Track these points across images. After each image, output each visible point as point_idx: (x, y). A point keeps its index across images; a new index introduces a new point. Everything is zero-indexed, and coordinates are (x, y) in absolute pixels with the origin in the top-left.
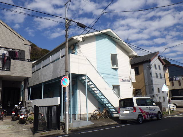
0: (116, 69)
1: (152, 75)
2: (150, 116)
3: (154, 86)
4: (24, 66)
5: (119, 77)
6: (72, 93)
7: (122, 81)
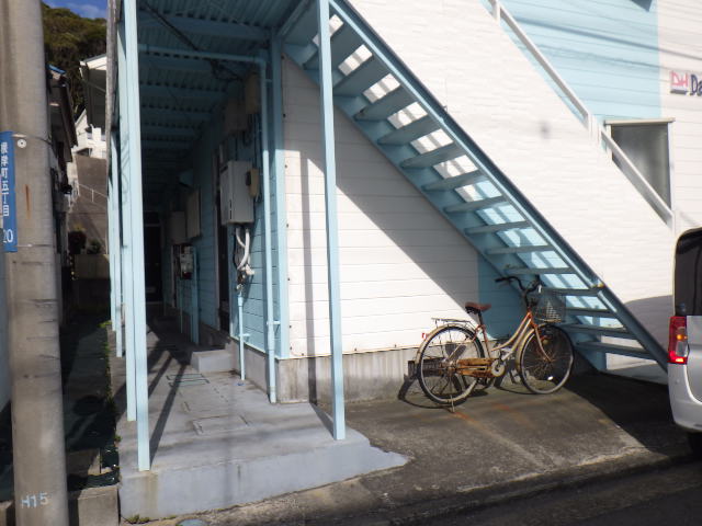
6: (248, 182)
7: (689, 89)
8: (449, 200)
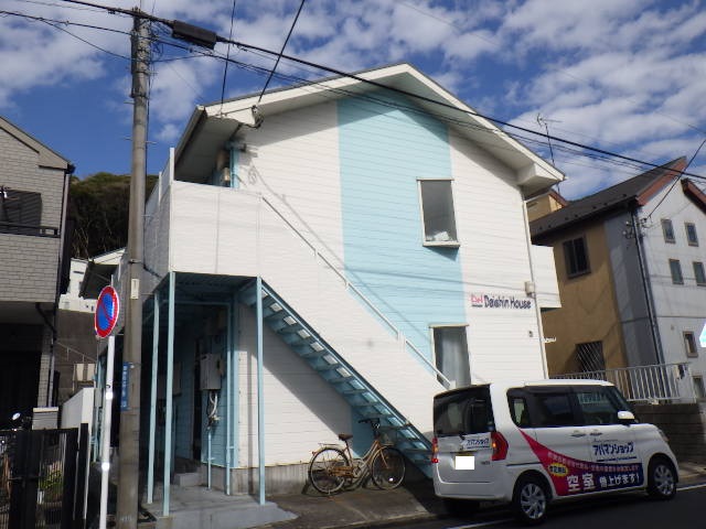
0: (450, 251)
1: (651, 272)
2: (596, 479)
3: (661, 322)
4: (21, 257)
5: (466, 288)
6: (218, 366)
7: (484, 304)
8: (333, 376)
